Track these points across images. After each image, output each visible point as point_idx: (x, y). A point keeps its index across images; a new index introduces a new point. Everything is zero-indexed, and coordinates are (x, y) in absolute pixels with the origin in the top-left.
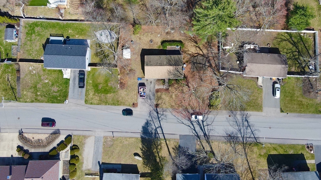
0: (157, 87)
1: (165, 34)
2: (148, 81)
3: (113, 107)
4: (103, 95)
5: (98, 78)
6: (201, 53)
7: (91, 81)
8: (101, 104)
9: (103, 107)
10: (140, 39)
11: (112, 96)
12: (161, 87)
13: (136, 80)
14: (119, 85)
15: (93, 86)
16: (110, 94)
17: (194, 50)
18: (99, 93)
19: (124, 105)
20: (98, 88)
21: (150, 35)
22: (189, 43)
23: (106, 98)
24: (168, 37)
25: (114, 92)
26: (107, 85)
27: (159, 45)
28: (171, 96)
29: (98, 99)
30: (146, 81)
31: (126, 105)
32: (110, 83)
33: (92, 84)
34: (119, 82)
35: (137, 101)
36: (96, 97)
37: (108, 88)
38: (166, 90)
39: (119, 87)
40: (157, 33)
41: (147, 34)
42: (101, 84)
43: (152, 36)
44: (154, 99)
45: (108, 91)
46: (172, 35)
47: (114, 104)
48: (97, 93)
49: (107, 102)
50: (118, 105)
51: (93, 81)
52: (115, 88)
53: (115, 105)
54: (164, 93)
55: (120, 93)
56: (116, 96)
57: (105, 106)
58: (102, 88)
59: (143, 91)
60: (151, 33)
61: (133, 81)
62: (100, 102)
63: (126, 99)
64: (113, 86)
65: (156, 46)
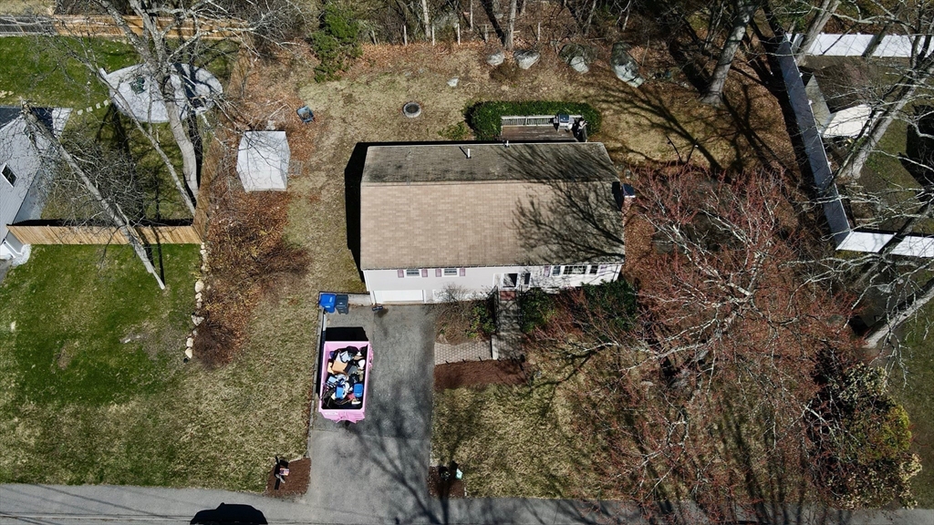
0: (444, 354)
1: (487, 76)
2: (386, 318)
3: (130, 496)
4: (74, 415)
5: (64, 304)
7: (13, 326)
8: (41, 480)
9: (53, 498)
10: (349, 99)
11: (132, 414)
12: (474, 351)
13: (309, 311)
14: (190, 343)
15: (19, 353)
16: (126, 401)
18: (49, 397)
19: (212, 477)
20: (46, 366)
21: (405, 84)
23: (89, 432)
24: (505, 88)
25: (151, 389)
26: (115, 341)
27: (454, 124)
28: (545, 410)
29: (32, 441)
30: (371, 314)
31: (226, 476)
32: (138, 331)
33: (13, 343)
34: (197, 321)
35: (302, 442)
36: (20, 429)
37: (113, 363)
38: (502, 369)
39: (189, 354)
40: (441, 71)
41: (387, 78)
42: (75, 336)
43: (415, 87)
44: (427, 431)
45: (112, 384)
46: (525, 83)
47: (139, 476)
48: (37, 400)
49: (92, 464)
50: (170, 479)
51: (28, 325)
52: (164, 359)
53: (148, 483)
54: (492, 389)
55: (191, 395)
56: (164, 415)
57: (74, 489)
58: (74, 364)
59: (347, 370)
60: (410, 73)
61: (285, 312)
62: (40, 460)
63: (227, 439)
64: (153, 351)
65: (439, 128)
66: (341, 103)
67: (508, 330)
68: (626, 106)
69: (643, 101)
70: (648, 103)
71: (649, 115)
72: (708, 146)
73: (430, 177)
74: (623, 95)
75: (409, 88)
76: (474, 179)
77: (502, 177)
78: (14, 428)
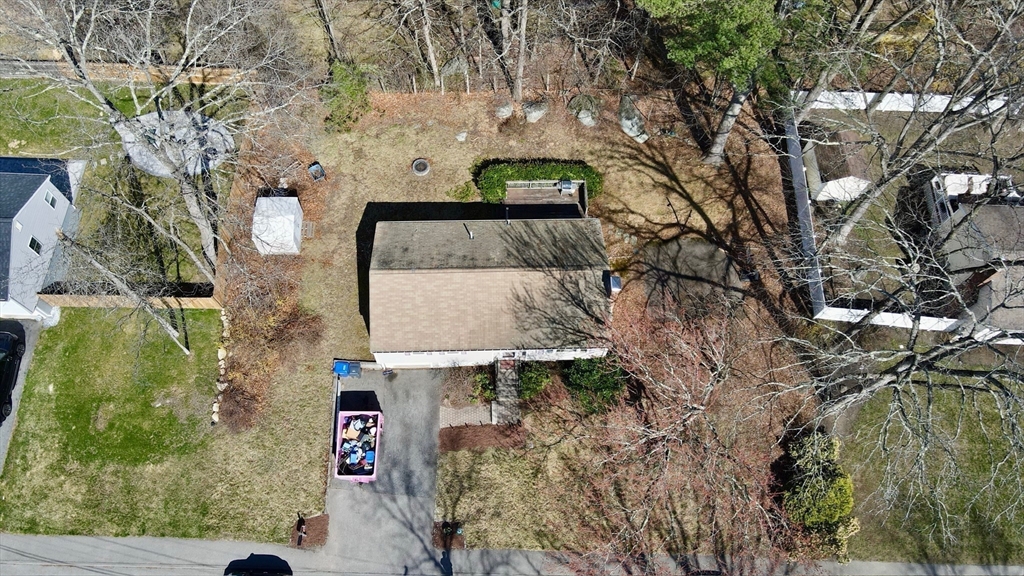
0: (449, 417)
1: (495, 129)
2: (395, 382)
3: (170, 546)
4: (115, 473)
5: (96, 368)
6: (697, 221)
7: (51, 388)
8: (90, 533)
9: (104, 547)
10: (359, 154)
11: (167, 473)
12: (476, 415)
13: (324, 377)
14: (216, 408)
15: (60, 414)
16: (160, 461)
17: (656, 208)
18: (90, 457)
19: (242, 530)
20: (85, 428)
21: (414, 138)
22: (628, 174)
23: (129, 490)
24: (512, 143)
25: (183, 450)
26: (147, 405)
27: (462, 183)
29: (79, 498)
30: (382, 378)
31: (254, 530)
32: (167, 396)
33: (53, 405)
34: (221, 387)
35: (321, 501)
36: (67, 486)
37: (146, 425)
38: (502, 432)
39: (216, 418)
40: (451, 124)
41: (397, 130)
42: (110, 399)
43: (425, 141)
44: (432, 486)
45: (146, 445)
46: (532, 136)
47: (176, 529)
48: (80, 459)
49: (135, 517)
50: (204, 531)
51: (65, 387)
52: (193, 422)
53: (185, 535)
54: (490, 451)
55: (219, 457)
56: (196, 474)
57: (120, 539)
58: (111, 426)
59: (359, 438)
60: (420, 126)
61: (302, 377)
62: (87, 515)
63: (252, 496)
64: (183, 415)
65: (447, 188)
66: (351, 158)
67: (507, 396)
68: (630, 162)
69: (647, 157)
70: (653, 159)
71: (652, 173)
72: (705, 208)
73: (435, 263)
74: (629, 150)
75: (418, 142)
76: (475, 267)
77: (501, 265)
78: (61, 485)
